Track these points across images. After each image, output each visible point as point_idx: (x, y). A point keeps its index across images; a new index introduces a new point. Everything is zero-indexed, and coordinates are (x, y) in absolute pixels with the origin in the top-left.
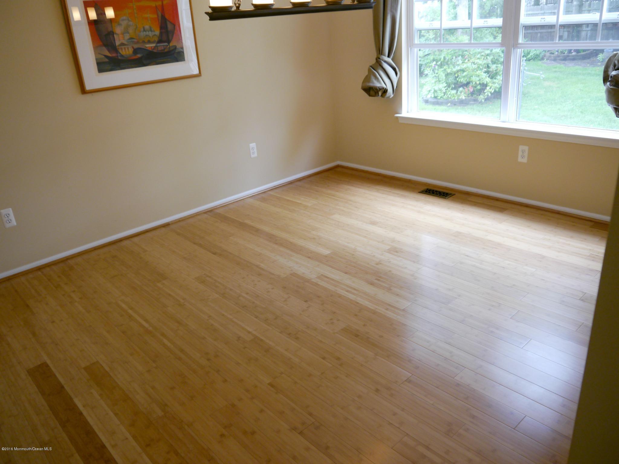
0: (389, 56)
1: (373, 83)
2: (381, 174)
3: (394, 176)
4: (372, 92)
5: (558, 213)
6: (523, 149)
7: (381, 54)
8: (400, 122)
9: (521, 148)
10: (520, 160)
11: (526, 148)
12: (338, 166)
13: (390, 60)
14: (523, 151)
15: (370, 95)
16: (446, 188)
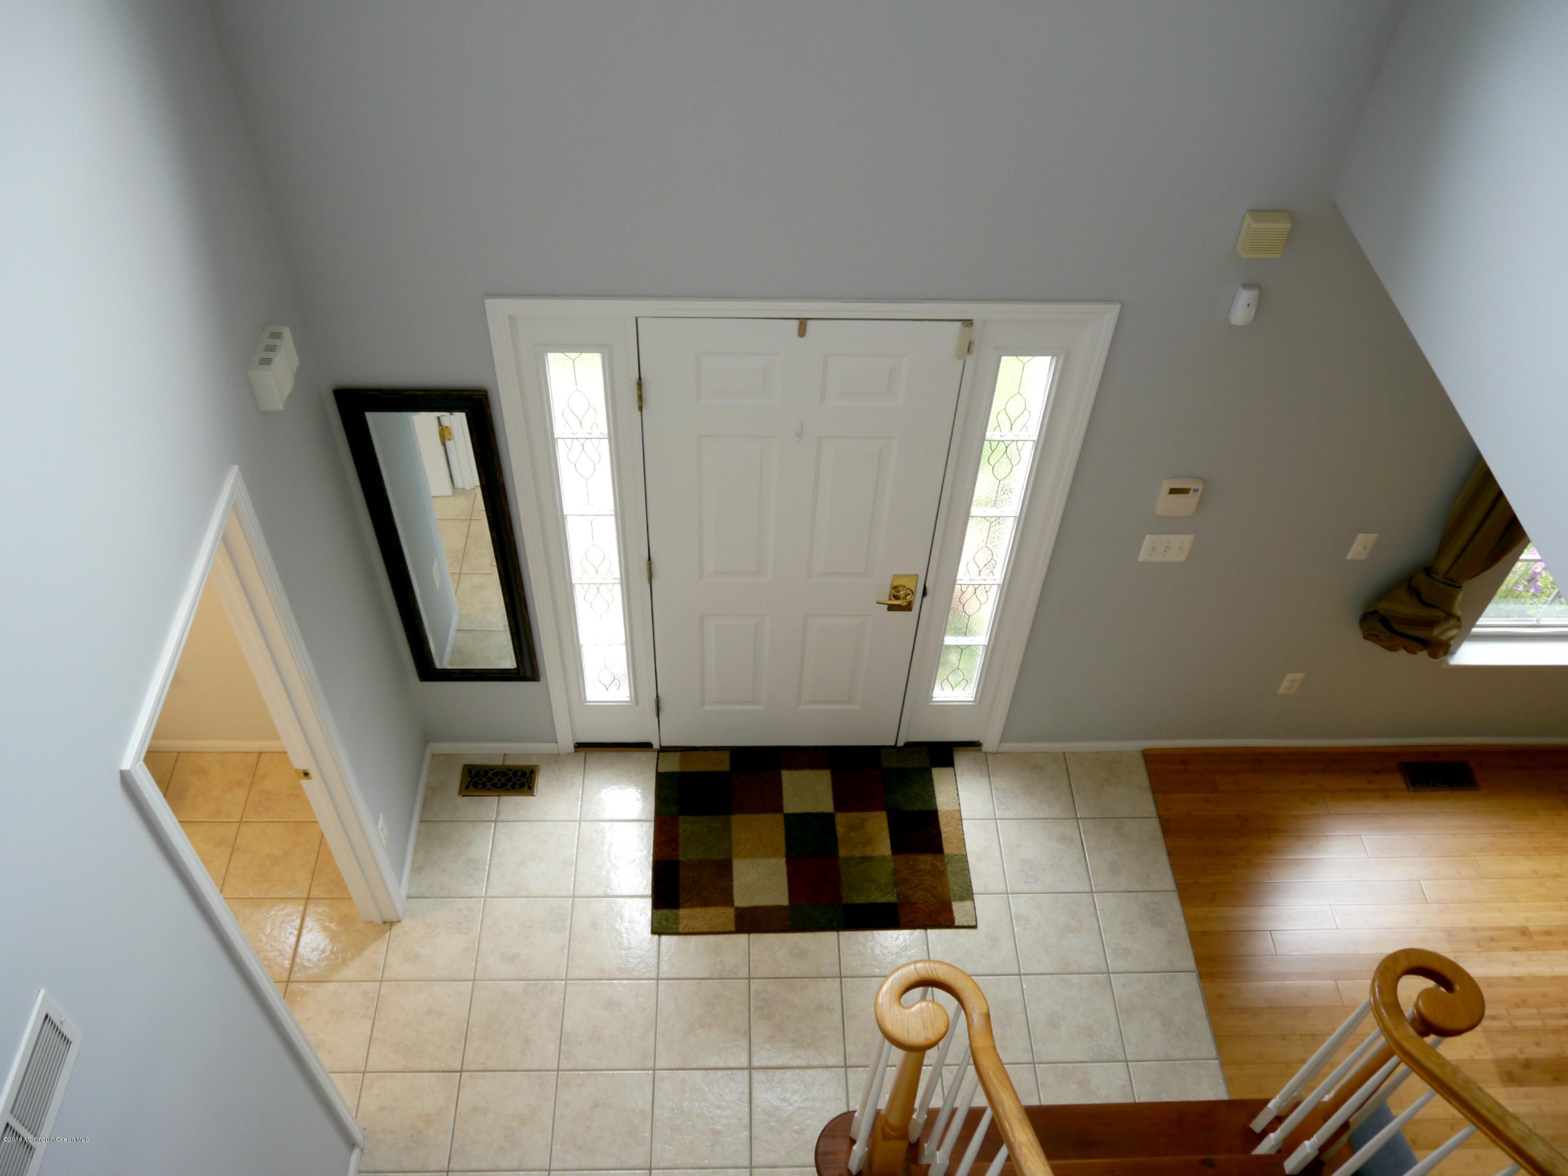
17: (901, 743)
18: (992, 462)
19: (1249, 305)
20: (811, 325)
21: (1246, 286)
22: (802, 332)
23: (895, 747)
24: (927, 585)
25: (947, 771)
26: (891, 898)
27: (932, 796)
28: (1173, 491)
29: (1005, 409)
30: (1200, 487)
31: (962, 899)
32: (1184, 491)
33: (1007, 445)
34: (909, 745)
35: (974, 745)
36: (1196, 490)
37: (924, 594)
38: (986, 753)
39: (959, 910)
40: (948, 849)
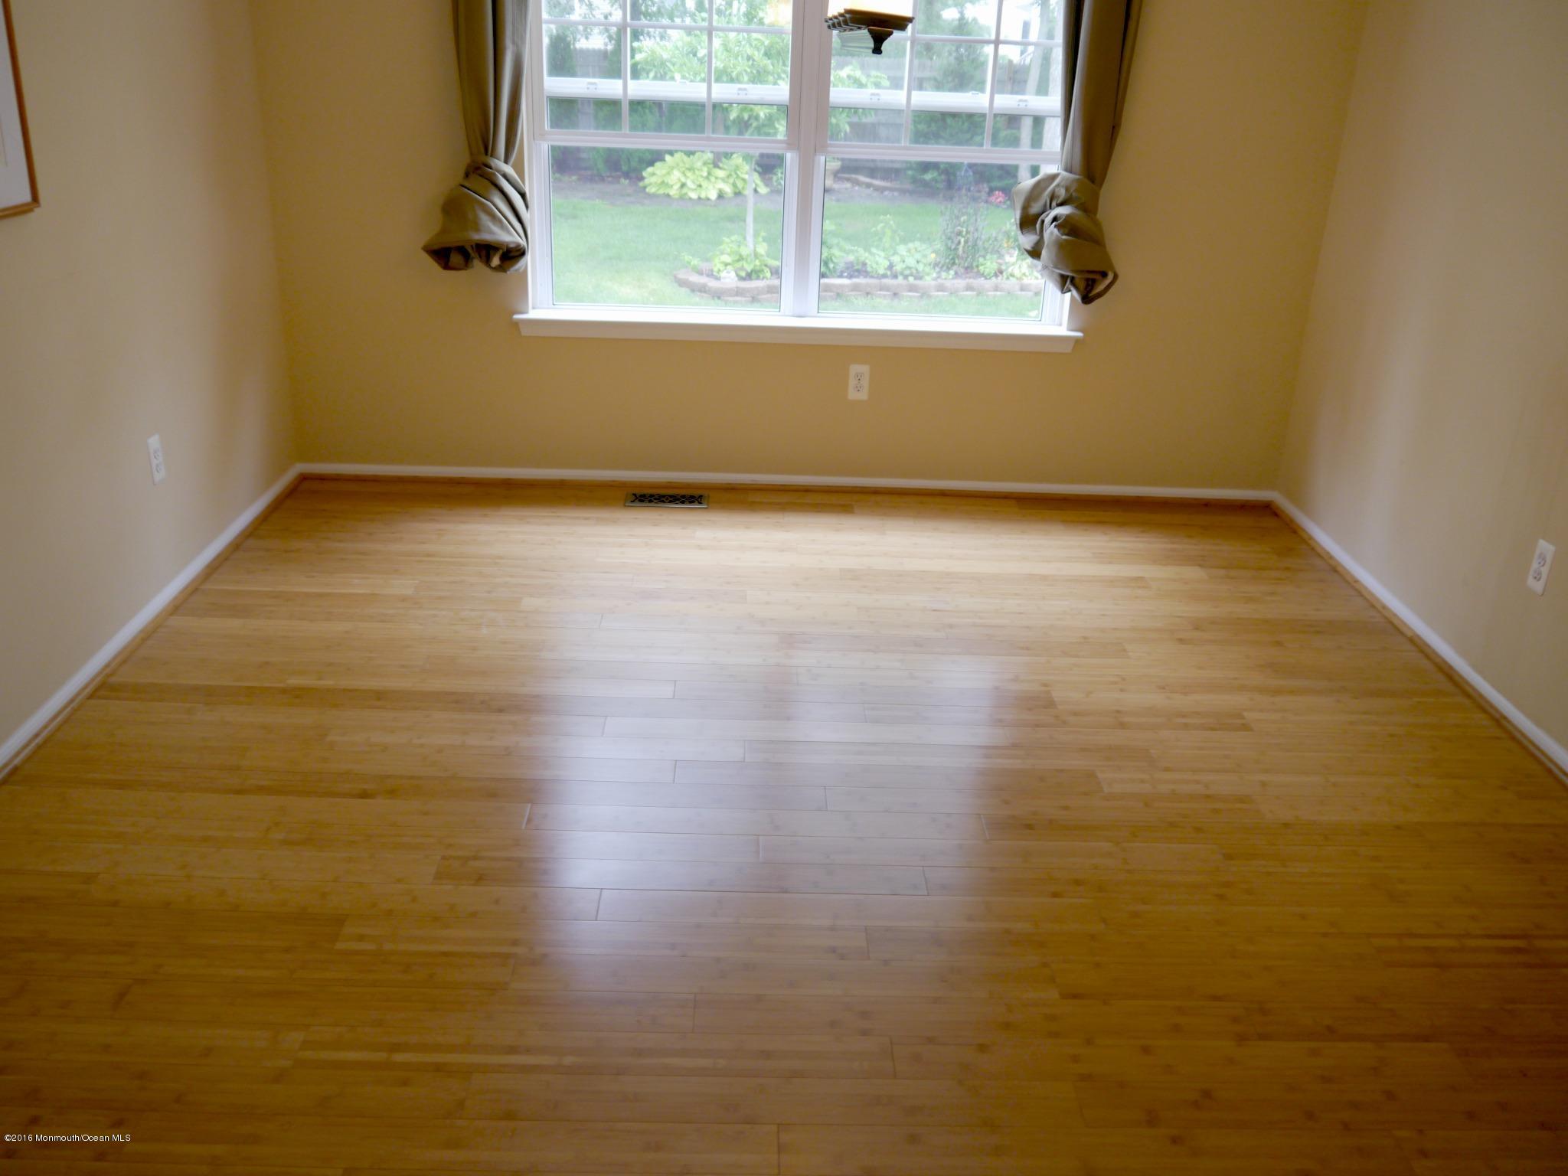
0: (506, 162)
1: (491, 232)
2: (463, 478)
3: (509, 479)
4: (456, 259)
5: (943, 494)
6: (860, 372)
7: (492, 156)
8: (523, 334)
9: (855, 369)
10: (852, 395)
11: (864, 369)
12: (304, 478)
13: (508, 169)
14: (859, 376)
15: (447, 266)
16: (688, 486)
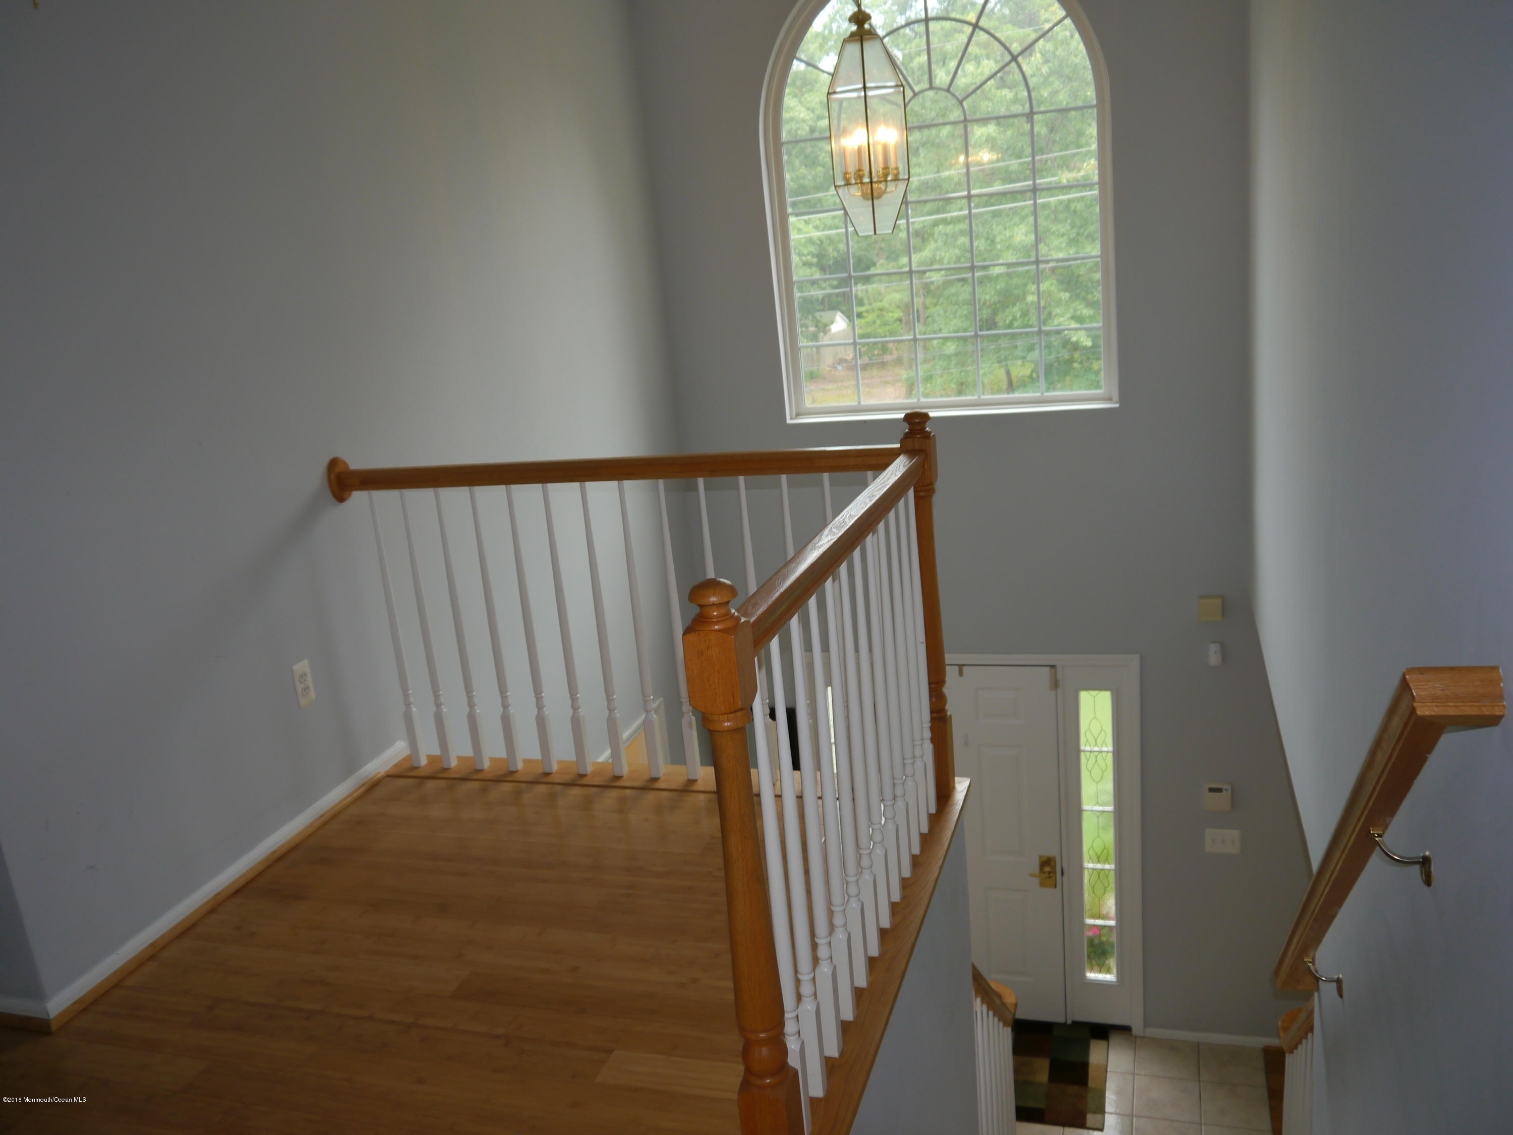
17: (1069, 1022)
18: (1089, 768)
19: (1216, 652)
20: (965, 669)
21: (1213, 642)
22: (961, 673)
23: (1065, 1024)
24: (1063, 866)
25: (1103, 1043)
26: (1041, 1105)
27: (1087, 1053)
28: (1212, 790)
29: (1089, 729)
30: (1229, 787)
31: (1095, 1112)
32: (1219, 790)
33: (1096, 755)
34: (1075, 1023)
35: (1125, 1030)
36: (1226, 790)
37: (1062, 873)
38: (1136, 1037)
39: (1091, 1119)
40: (1091, 1083)
